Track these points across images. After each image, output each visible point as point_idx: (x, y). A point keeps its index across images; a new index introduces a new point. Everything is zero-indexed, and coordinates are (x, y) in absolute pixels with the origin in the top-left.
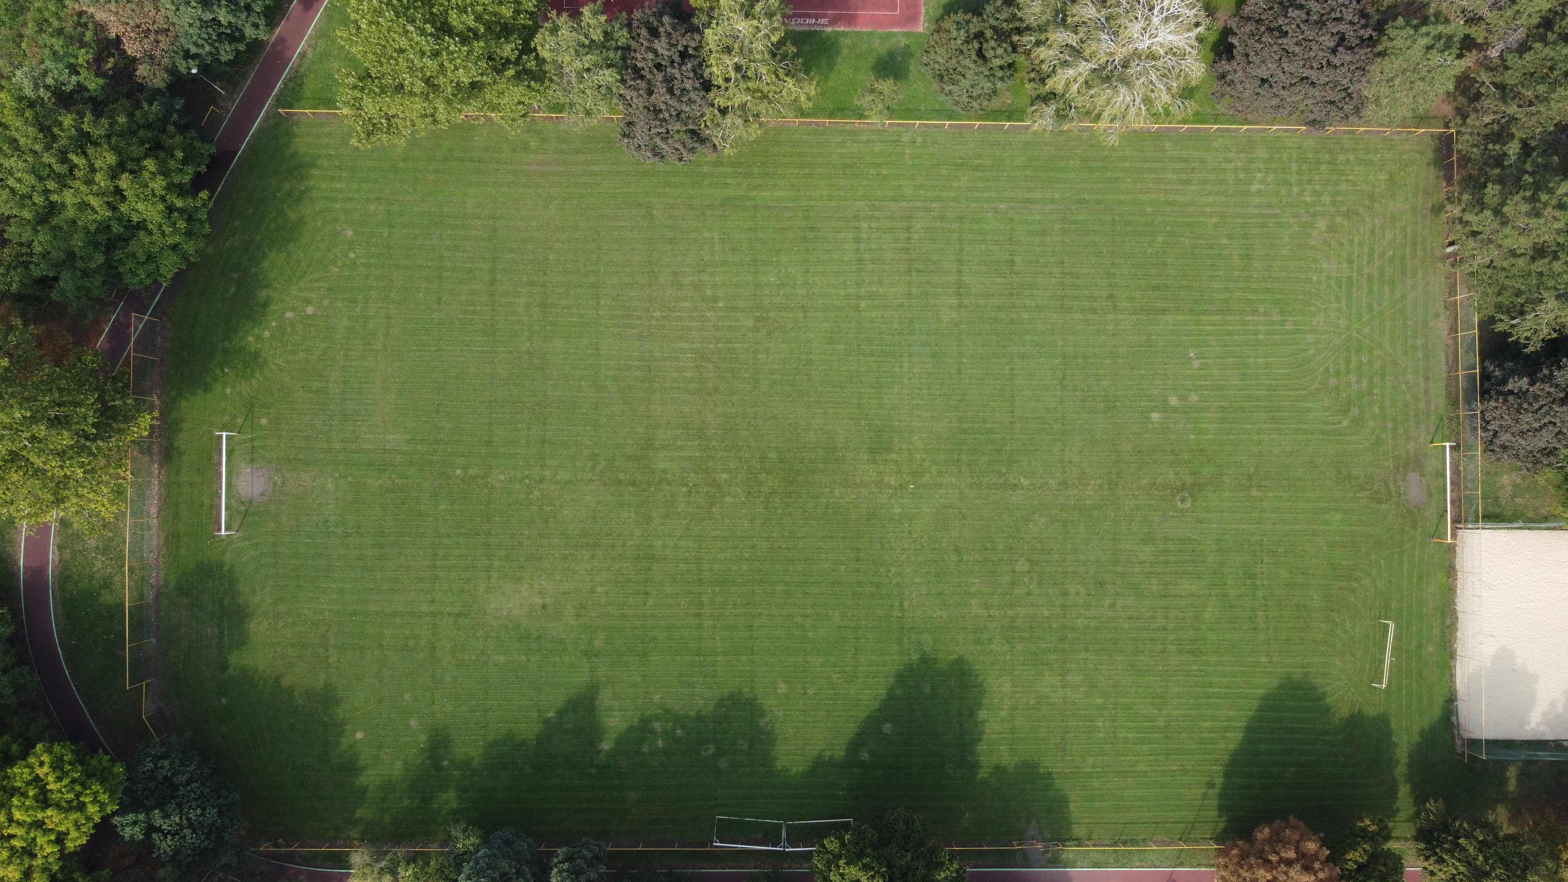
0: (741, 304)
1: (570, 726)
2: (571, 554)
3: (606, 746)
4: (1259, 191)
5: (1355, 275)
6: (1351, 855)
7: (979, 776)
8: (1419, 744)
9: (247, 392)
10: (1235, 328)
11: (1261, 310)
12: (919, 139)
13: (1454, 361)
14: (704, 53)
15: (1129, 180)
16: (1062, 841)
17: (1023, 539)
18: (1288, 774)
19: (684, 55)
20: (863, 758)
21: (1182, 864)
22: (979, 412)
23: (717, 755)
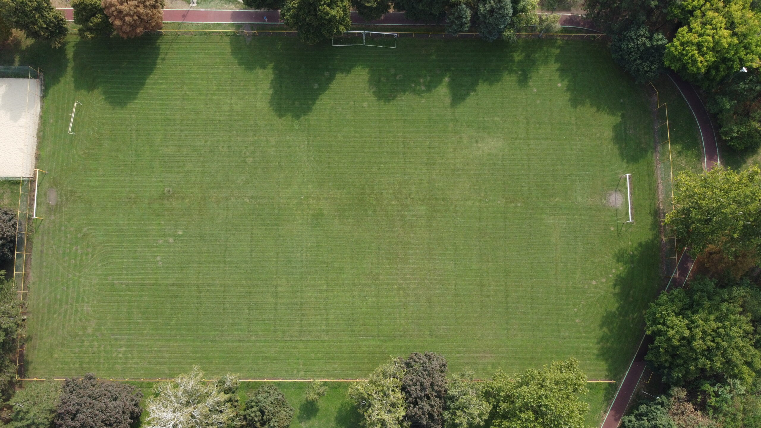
0: (385, 287)
1: (463, 89)
2: (465, 166)
3: (447, 79)
4: (121, 347)
5: (75, 304)
6: (98, 20)
7: (273, 64)
8: (62, 76)
9: (621, 243)
10: (138, 277)
11: (124, 286)
12: (295, 373)
13: (27, 260)
14: (405, 405)
15: (188, 352)
16: (235, 35)
17: (249, 173)
18: (125, 64)
19: (415, 404)
20: (327, 73)
21: (179, 24)
22: (268, 234)
23: (395, 75)
